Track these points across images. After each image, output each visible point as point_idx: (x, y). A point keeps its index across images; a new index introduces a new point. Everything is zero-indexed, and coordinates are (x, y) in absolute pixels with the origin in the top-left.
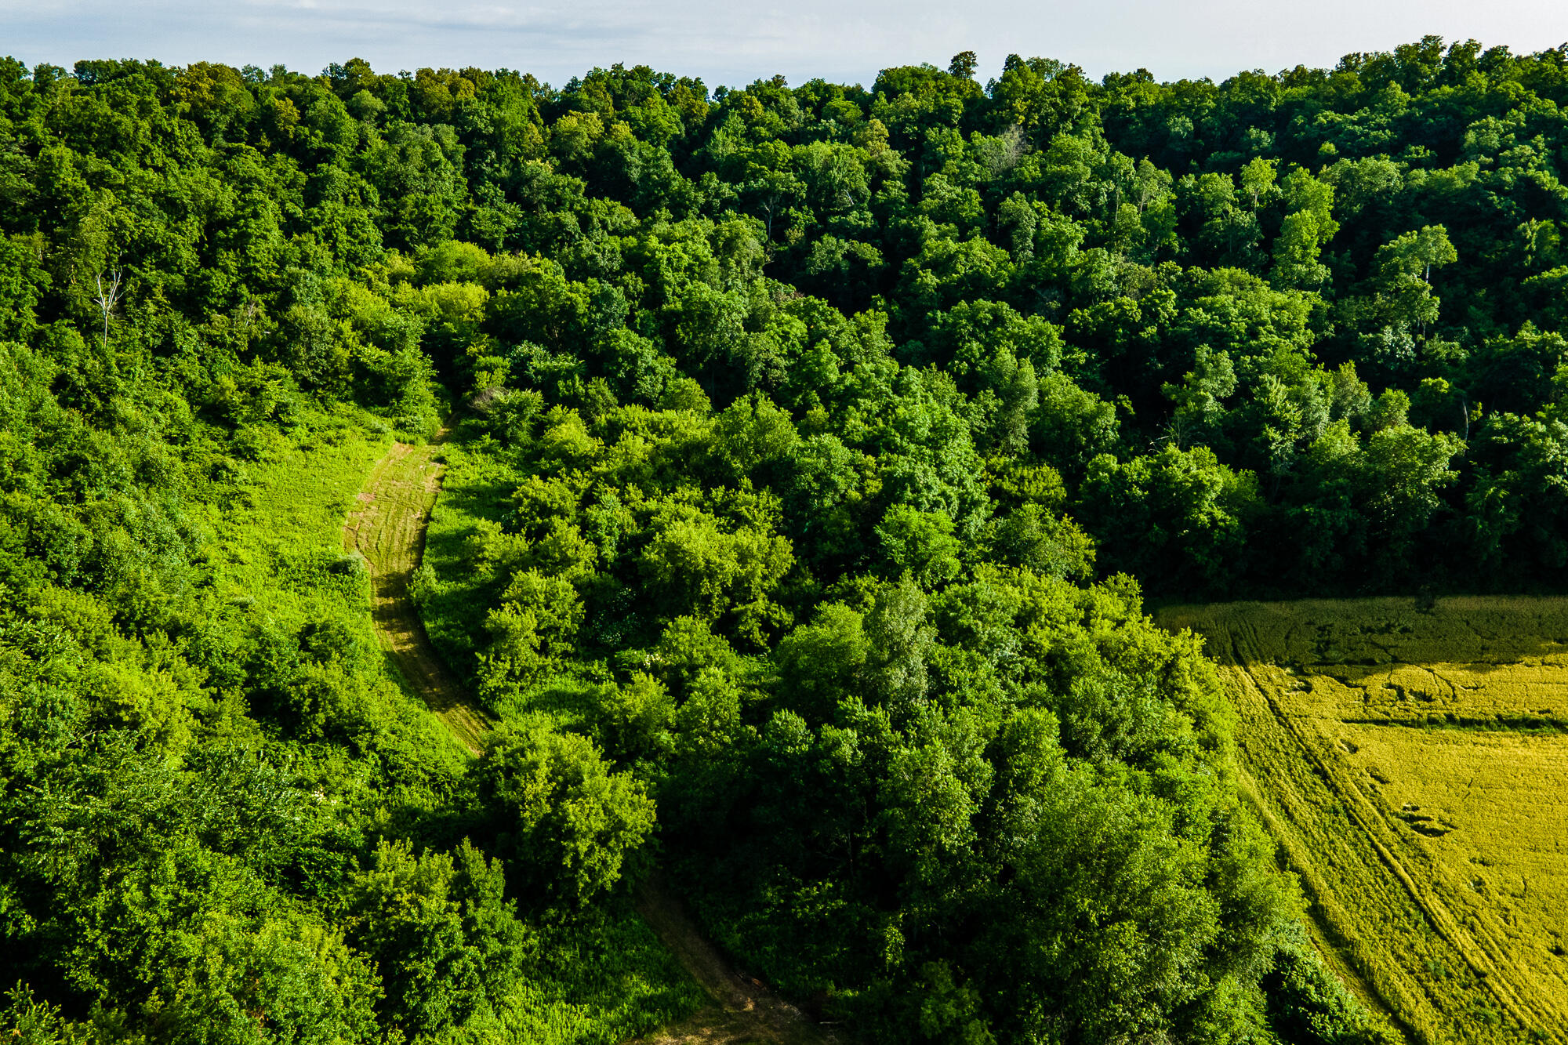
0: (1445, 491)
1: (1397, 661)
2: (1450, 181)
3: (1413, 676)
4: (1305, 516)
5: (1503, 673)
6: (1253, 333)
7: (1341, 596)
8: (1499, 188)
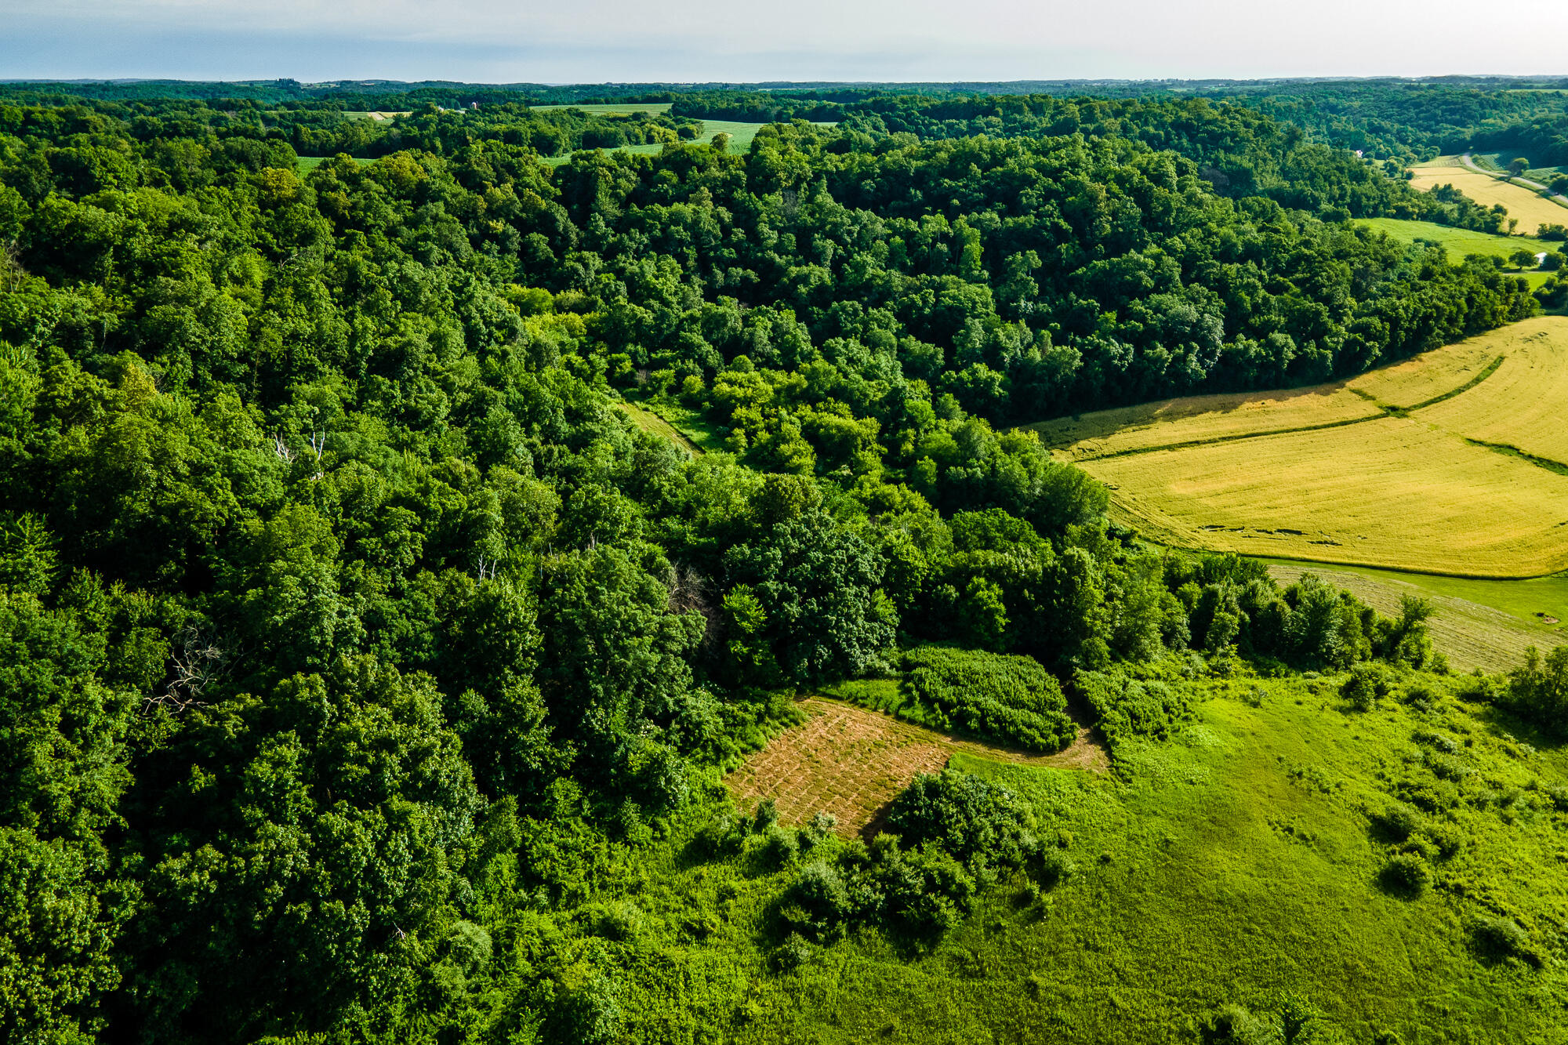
0: (1079, 371)
1: (1077, 440)
2: (1023, 225)
3: (1083, 444)
4: (1034, 388)
5: (1112, 438)
6: (974, 308)
7: (1045, 420)
8: (1045, 228)
